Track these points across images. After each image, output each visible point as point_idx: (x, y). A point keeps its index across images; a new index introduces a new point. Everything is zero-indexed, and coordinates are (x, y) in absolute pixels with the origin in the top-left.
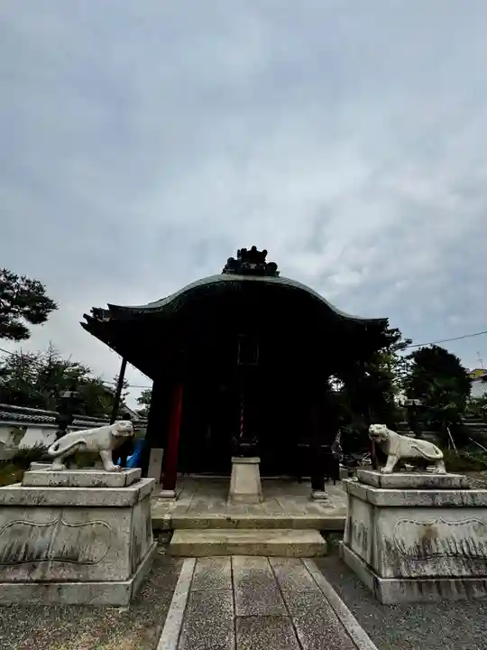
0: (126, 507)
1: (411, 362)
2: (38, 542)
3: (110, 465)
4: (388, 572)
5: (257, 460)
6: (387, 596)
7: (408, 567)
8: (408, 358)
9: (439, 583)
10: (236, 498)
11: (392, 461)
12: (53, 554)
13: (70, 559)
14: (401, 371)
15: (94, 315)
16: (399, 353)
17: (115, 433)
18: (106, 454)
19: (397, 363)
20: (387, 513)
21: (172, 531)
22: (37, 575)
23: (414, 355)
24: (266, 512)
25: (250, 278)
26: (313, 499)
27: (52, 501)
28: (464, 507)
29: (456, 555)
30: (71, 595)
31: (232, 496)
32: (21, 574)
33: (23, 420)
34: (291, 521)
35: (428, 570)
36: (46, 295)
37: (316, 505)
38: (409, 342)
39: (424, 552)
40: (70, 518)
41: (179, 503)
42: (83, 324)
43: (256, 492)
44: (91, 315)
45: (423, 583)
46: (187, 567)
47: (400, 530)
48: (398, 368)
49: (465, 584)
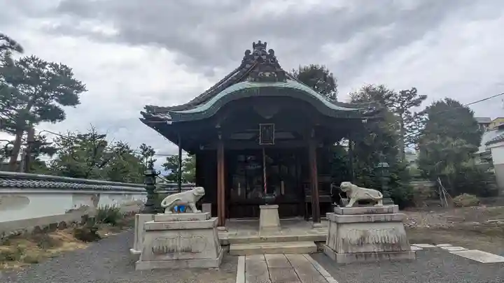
0: (210, 229)
1: (426, 117)
2: (170, 245)
3: (196, 210)
4: (342, 251)
5: (277, 206)
6: (339, 260)
7: (352, 249)
8: (421, 114)
9: (367, 255)
10: (264, 229)
11: (352, 202)
12: (179, 249)
13: (188, 251)
14: (414, 127)
15: (148, 111)
16: (413, 110)
17: (196, 194)
18: (193, 205)
19: (411, 119)
20: (345, 226)
21: (229, 245)
22: (174, 258)
23: (427, 110)
24: (283, 234)
25: (266, 85)
26: (313, 227)
27: (173, 227)
28: (386, 222)
29: (378, 243)
30: (192, 265)
31: (262, 228)
32: (167, 257)
33: (98, 189)
34: (297, 237)
35: (362, 250)
36: (73, 78)
37: (314, 230)
38: (424, 97)
39: (362, 242)
40: (183, 234)
41: (229, 233)
42: (141, 120)
43: (276, 225)
44: (145, 111)
45: (358, 255)
46: (241, 259)
47: (351, 233)
48: (410, 125)
49: (380, 254)
